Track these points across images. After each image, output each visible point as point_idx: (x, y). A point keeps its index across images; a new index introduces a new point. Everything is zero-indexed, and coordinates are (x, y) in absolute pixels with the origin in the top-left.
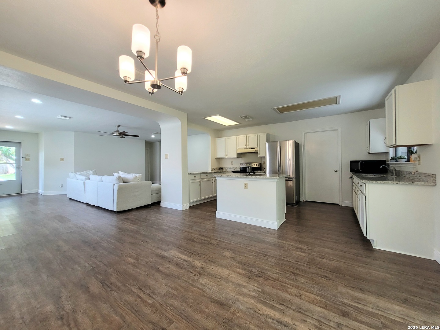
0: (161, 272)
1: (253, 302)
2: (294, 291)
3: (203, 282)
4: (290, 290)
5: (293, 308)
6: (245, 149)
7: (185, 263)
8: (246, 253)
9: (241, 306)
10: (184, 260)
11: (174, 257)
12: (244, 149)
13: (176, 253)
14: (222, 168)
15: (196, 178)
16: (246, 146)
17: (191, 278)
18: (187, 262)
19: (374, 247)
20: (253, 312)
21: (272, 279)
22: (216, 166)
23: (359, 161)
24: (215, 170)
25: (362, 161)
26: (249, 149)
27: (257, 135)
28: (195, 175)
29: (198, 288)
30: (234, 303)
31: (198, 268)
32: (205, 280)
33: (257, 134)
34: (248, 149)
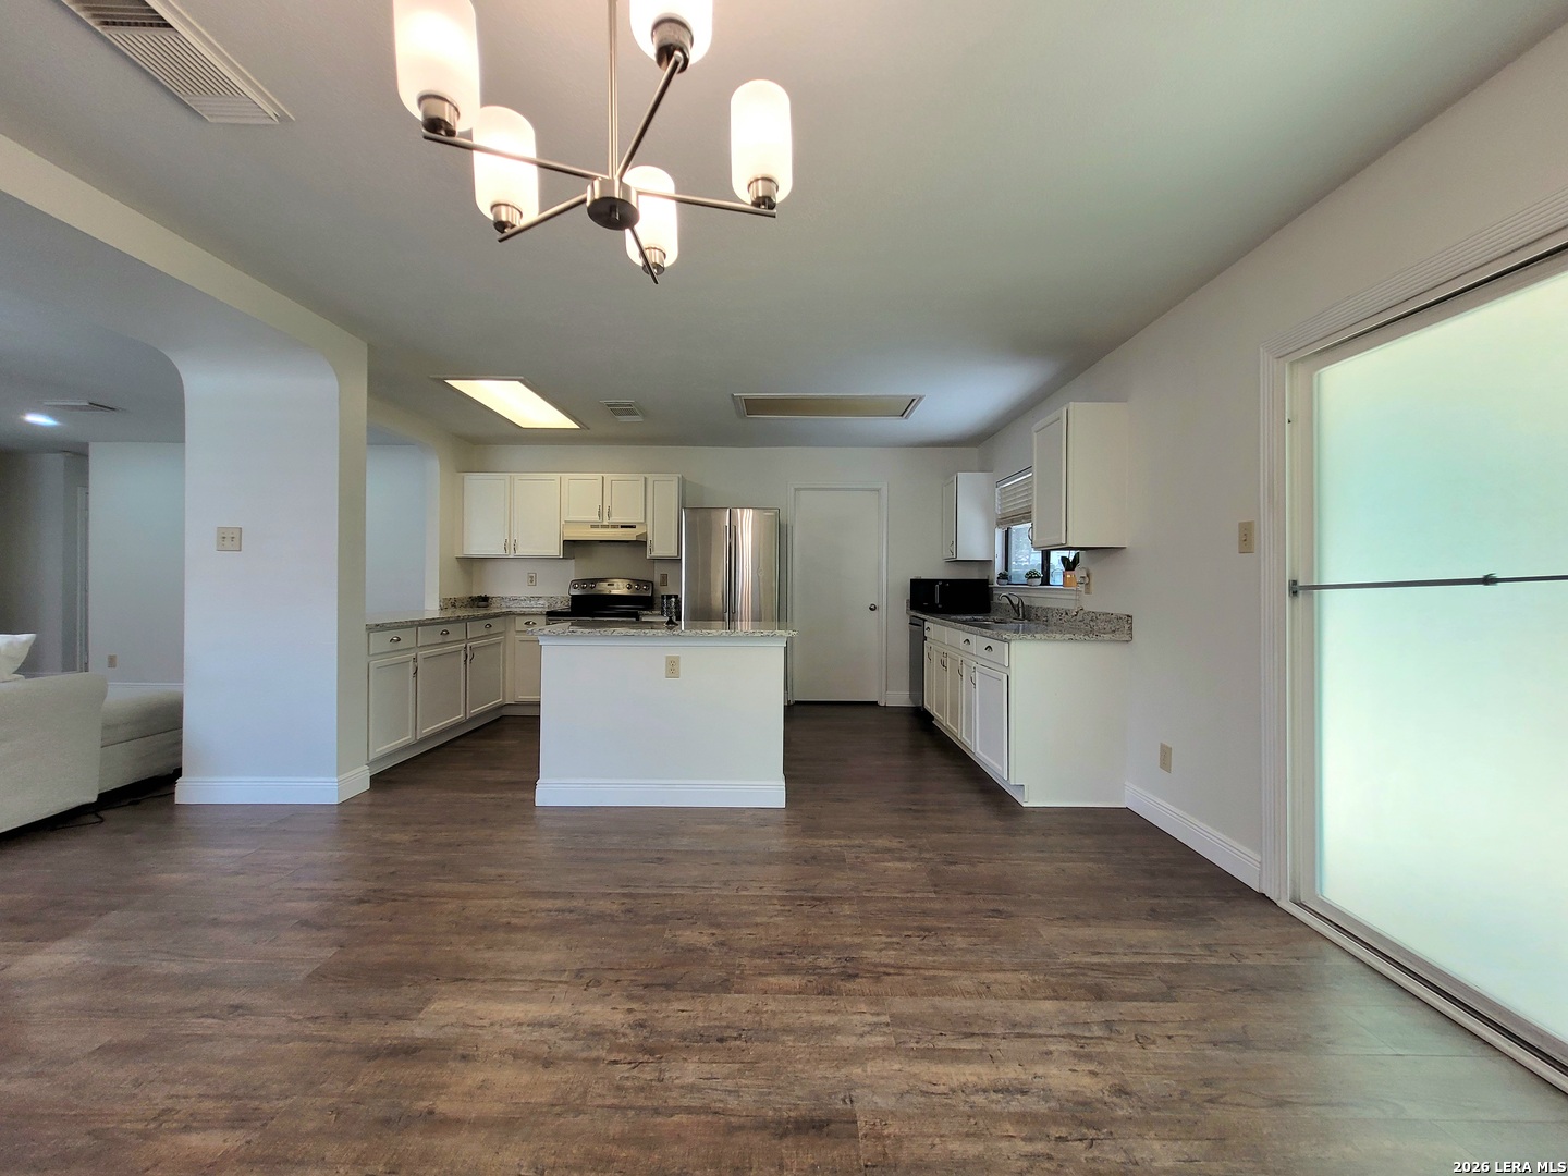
0: (458, 1121)
1: (897, 1067)
2: (965, 981)
3: (690, 1080)
4: (956, 984)
5: (999, 1031)
6: (597, 527)
7: (548, 1033)
8: (755, 913)
9: (877, 1099)
10: (536, 1024)
11: (471, 1030)
12: (592, 527)
13: (470, 1007)
14: (485, 599)
15: (400, 645)
16: (600, 514)
17: (629, 1083)
18: (552, 1026)
19: (1024, 805)
20: (922, 1099)
21: (891, 971)
22: (460, 592)
23: (936, 581)
24: (454, 605)
25: (944, 581)
26: (614, 527)
27: (645, 478)
28: (394, 634)
29: (689, 1110)
30: (851, 1101)
31: (624, 1035)
32: (691, 1067)
33: (646, 475)
34: (607, 527)
